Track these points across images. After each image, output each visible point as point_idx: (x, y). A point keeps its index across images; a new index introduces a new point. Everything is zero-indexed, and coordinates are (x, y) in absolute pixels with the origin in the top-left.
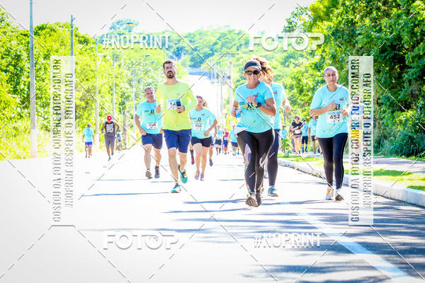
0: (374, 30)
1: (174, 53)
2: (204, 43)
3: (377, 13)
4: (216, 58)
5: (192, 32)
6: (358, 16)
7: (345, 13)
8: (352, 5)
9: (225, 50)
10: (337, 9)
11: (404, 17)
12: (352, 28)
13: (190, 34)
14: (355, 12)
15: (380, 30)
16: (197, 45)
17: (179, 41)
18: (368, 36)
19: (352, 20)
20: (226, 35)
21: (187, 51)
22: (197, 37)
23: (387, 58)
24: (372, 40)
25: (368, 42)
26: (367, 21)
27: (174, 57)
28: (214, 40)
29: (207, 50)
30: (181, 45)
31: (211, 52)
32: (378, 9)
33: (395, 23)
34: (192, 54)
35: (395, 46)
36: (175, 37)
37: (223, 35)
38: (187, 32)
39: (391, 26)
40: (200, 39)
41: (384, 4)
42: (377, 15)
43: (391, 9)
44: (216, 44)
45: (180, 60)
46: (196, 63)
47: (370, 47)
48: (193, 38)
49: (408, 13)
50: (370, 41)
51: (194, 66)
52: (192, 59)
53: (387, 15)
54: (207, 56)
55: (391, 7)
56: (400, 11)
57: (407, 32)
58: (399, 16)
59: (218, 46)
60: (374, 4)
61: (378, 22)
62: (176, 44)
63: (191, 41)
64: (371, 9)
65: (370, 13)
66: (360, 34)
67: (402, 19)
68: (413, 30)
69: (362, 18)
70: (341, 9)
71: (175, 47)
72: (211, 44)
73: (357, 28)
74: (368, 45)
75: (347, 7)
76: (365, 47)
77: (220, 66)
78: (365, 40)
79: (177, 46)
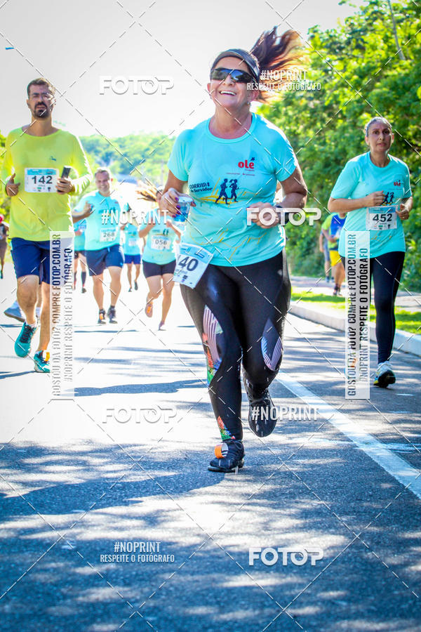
0: (318, 142)
1: (103, 158)
2: (135, 148)
3: (321, 125)
4: (147, 165)
5: (122, 137)
6: (301, 127)
7: (287, 123)
8: (295, 115)
9: (157, 156)
10: (279, 118)
11: (350, 131)
12: (295, 139)
13: (120, 139)
14: (297, 123)
15: (324, 144)
16: (127, 150)
17: (108, 146)
18: (312, 149)
19: (295, 131)
20: (157, 141)
21: (116, 157)
22: (128, 142)
23: (331, 172)
24: (315, 153)
25: (311, 156)
26: (311, 133)
27: (103, 162)
28: (145, 145)
29: (138, 157)
30: (110, 149)
31: (141, 158)
32: (323, 120)
33: (340, 137)
34: (121, 159)
35: (340, 161)
36: (103, 141)
37: (155, 141)
38: (118, 137)
39: (335, 140)
40: (131, 144)
41: (329, 115)
42: (322, 127)
43: (337, 121)
44: (148, 149)
45: (109, 167)
46: (126, 170)
47: (313, 160)
48: (123, 143)
49: (354, 125)
50: (313, 154)
51: (123, 173)
52: (122, 166)
53: (332, 126)
54: (138, 163)
55: (336, 118)
56: (346, 124)
57: (354, 146)
58: (344, 129)
59: (150, 152)
60: (318, 115)
61: (323, 135)
62: (104, 149)
63: (121, 147)
64: (315, 120)
65: (314, 124)
66: (303, 147)
67: (348, 132)
68: (359, 144)
69: (305, 130)
70: (283, 119)
71: (104, 152)
72: (143, 150)
73: (300, 140)
74: (311, 159)
75: (290, 117)
76: (308, 160)
77: (152, 174)
78: (308, 153)
79: (106, 150)
